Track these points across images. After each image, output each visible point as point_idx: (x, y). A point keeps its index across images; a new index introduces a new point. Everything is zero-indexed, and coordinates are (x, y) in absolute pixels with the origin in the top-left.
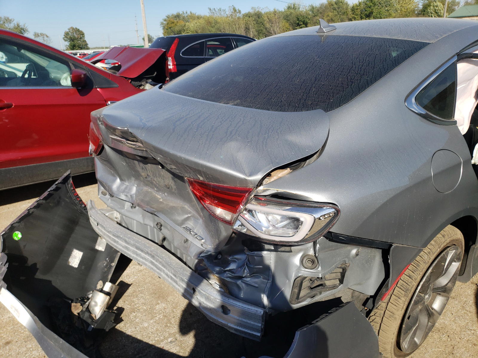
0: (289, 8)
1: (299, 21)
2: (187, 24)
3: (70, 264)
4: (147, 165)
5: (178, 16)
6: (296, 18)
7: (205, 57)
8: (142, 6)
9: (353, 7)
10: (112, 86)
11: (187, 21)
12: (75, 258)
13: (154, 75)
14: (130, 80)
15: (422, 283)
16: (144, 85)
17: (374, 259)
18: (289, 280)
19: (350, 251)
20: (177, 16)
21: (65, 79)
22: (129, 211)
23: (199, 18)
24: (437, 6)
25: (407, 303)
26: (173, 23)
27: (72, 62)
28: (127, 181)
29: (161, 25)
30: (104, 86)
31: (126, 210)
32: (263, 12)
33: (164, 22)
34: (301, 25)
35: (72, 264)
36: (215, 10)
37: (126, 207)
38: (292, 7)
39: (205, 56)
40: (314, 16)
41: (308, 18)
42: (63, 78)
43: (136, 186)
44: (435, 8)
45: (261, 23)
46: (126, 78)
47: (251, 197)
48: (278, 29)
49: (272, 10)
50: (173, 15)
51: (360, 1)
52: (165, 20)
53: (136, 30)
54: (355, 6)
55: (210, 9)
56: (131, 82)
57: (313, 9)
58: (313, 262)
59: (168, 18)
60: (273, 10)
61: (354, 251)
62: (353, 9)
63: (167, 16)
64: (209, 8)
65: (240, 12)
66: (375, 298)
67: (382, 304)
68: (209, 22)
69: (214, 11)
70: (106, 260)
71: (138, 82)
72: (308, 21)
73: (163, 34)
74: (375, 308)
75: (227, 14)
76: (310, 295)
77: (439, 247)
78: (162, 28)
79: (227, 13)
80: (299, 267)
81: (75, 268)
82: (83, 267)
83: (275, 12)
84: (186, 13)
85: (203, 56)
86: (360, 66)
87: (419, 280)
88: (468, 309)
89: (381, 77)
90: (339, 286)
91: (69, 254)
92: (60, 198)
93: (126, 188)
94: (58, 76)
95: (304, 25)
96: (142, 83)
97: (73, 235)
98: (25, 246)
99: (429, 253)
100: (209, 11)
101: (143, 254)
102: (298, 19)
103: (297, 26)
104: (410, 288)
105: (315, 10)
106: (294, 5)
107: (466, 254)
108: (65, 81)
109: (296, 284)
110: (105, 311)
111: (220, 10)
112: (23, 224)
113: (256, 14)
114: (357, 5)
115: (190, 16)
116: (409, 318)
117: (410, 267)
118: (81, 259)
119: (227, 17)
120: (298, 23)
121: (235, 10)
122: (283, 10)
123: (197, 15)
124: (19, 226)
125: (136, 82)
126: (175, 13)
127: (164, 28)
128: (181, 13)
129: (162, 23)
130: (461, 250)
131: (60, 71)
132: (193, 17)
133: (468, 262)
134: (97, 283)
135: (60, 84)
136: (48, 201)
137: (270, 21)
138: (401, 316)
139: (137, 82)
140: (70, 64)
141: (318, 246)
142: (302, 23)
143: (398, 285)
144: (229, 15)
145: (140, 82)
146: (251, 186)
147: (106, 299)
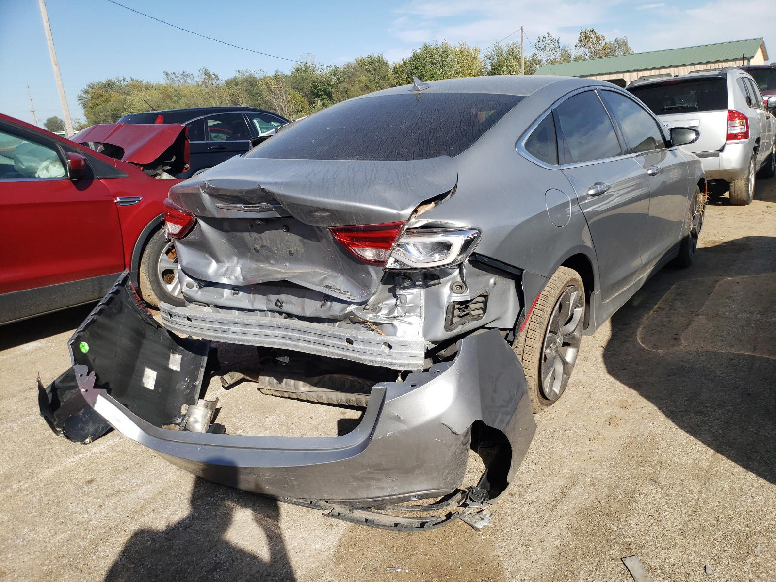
0: (298, 70)
1: (317, 90)
2: (128, 98)
3: (145, 386)
4: (263, 234)
5: (109, 85)
6: (311, 86)
7: (207, 142)
8: (55, 68)
9: (396, 68)
10: (119, 175)
11: (127, 94)
12: (149, 379)
13: (173, 160)
14: (142, 168)
15: (552, 317)
16: (160, 175)
17: (509, 291)
18: (442, 309)
19: (489, 281)
20: (106, 86)
21: (45, 168)
22: (230, 299)
23: (148, 87)
24: (511, 66)
25: (542, 335)
26: (102, 96)
27: (60, 143)
28: (226, 262)
29: (78, 100)
30: (109, 176)
31: (226, 298)
32: (257, 76)
33: (84, 95)
34: (321, 95)
35: (147, 385)
36: (175, 75)
37: (225, 295)
38: (304, 69)
39: (207, 140)
40: (340, 82)
41: (331, 86)
42: (43, 168)
43: (241, 265)
44: (510, 68)
45: (257, 95)
46: (136, 164)
47: (403, 232)
48: (286, 104)
49: (272, 73)
50: (99, 83)
51: (405, 60)
52: (86, 92)
53: (32, 110)
54: (398, 67)
55: (167, 74)
56: (143, 170)
57: (335, 71)
58: (461, 287)
59: (92, 88)
60: (274, 74)
61: (492, 281)
62: (396, 71)
63: (89, 86)
64: (164, 72)
65: (217, 77)
66: (514, 330)
67: (521, 335)
68: (167, 93)
69: (174, 77)
70: (185, 381)
71: (153, 170)
72: (330, 89)
73: (85, 115)
74: (516, 339)
75: (196, 82)
76: (460, 322)
77: (563, 283)
78: (81, 105)
79: (197, 79)
80: (450, 294)
81: (151, 391)
82: (160, 390)
83: (277, 78)
84: (124, 80)
85: (204, 140)
86: (469, 119)
87: (549, 312)
88: (599, 365)
89: (490, 127)
90: (483, 316)
91: (142, 374)
92: (122, 303)
93: (227, 270)
94: (34, 165)
95: (326, 96)
96: (158, 172)
97: (142, 350)
98: (94, 360)
99: (555, 287)
100: (165, 77)
101: (270, 332)
102: (316, 88)
103: (315, 98)
104: (543, 320)
105: (339, 74)
106: (305, 66)
107: (588, 306)
108: (45, 171)
109: (449, 310)
110: (210, 426)
111: (184, 75)
112: (88, 333)
113: (247, 80)
114: (401, 66)
115: (133, 85)
116: (545, 360)
117: (539, 301)
118: (156, 380)
119: (198, 85)
120: (317, 92)
121: (208, 74)
122: (290, 74)
123: (144, 83)
124: (84, 335)
125: (149, 170)
126: (103, 81)
127: (85, 106)
128: (114, 80)
129: (80, 98)
130: (582, 292)
131: (36, 159)
132: (137, 86)
133: (590, 313)
134: (181, 408)
135: (35, 177)
136: (110, 306)
137: (271, 90)
138: (540, 348)
139: (151, 171)
140: (58, 146)
141: (464, 270)
142: (322, 93)
143: (532, 320)
144: (200, 83)
145: (154, 169)
146: (404, 220)
147: (208, 413)
